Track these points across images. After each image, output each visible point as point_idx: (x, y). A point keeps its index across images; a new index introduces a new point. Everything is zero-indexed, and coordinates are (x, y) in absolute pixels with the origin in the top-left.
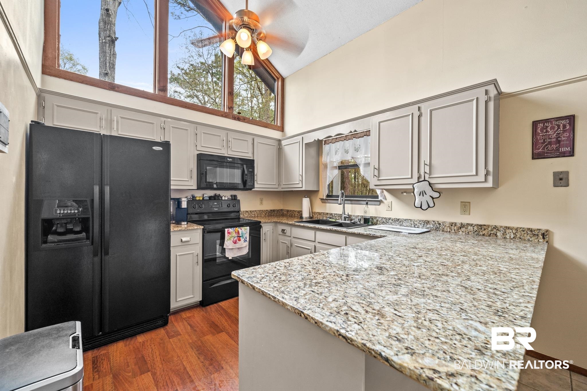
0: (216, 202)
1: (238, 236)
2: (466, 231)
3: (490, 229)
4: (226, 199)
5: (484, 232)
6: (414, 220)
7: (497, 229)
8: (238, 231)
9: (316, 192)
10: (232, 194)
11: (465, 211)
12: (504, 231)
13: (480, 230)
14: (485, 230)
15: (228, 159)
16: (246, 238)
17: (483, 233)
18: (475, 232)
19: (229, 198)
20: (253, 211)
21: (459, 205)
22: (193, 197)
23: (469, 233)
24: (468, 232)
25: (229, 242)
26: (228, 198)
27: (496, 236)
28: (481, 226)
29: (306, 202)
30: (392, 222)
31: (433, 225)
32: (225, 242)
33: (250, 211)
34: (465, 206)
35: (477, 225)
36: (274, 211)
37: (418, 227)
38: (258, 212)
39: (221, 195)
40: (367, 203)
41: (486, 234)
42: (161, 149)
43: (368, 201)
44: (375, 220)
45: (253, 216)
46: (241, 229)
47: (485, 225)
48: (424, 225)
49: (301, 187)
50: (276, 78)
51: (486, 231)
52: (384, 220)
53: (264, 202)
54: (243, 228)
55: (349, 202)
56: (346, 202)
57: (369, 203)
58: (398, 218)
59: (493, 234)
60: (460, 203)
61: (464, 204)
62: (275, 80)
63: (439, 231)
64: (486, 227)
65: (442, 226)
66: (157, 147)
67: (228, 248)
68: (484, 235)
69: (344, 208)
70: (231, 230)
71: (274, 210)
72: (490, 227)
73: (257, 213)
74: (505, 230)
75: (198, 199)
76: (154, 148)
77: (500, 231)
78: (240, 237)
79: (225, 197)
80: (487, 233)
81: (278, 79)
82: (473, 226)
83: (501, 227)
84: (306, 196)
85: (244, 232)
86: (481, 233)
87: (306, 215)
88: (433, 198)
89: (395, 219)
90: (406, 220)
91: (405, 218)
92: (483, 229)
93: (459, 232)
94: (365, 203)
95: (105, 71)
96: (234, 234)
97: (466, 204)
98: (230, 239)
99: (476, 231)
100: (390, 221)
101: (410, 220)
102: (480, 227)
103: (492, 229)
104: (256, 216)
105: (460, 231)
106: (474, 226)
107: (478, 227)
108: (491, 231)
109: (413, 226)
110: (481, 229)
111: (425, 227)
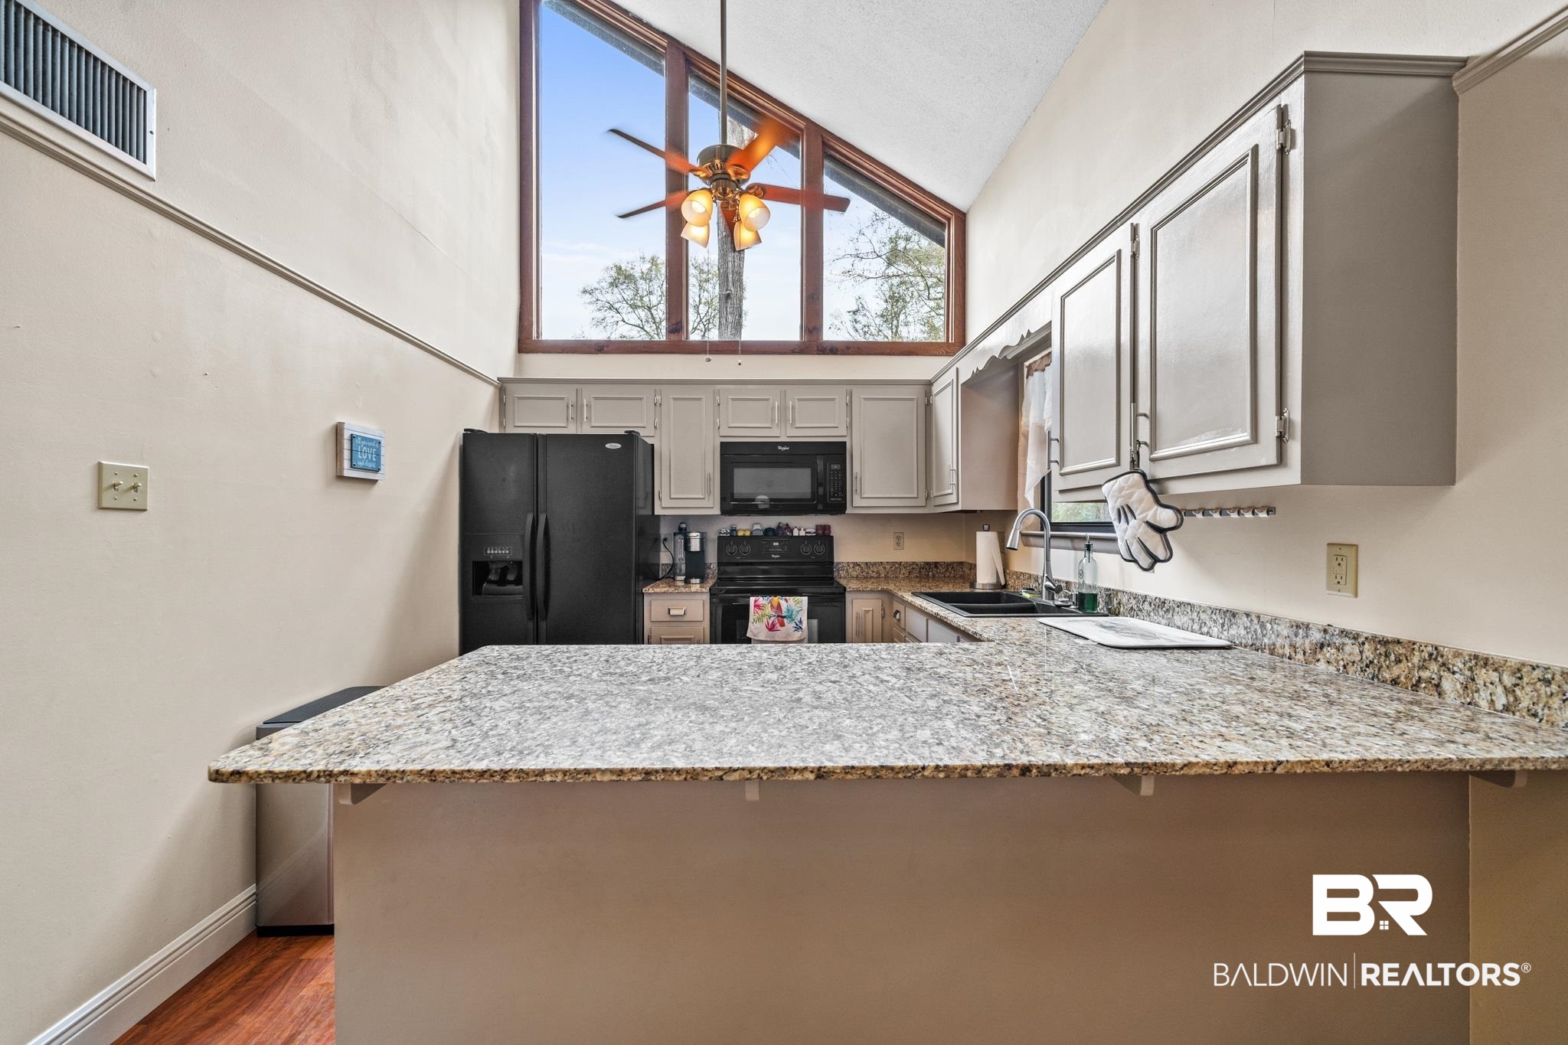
0: (776, 541)
1: (778, 616)
2: (1337, 661)
3: (1416, 660)
4: (802, 533)
5: (1396, 671)
6: (1200, 606)
7: (1444, 664)
8: (779, 603)
9: (1009, 515)
10: (818, 524)
11: (1339, 579)
12: (1468, 673)
13: (1382, 659)
14: (1398, 661)
15: (780, 448)
16: (801, 622)
17: (1394, 676)
18: (1367, 666)
19: (810, 533)
20: (874, 564)
21: (1322, 556)
22: (733, 530)
23: (1348, 667)
24: (1344, 667)
25: (758, 625)
26: (806, 533)
27: (1440, 694)
28: (1385, 642)
29: (985, 542)
30: (1149, 609)
31: (1246, 628)
32: (750, 624)
33: (867, 563)
34: (1339, 561)
35: (1374, 637)
36: (936, 567)
37: (1208, 633)
38: (888, 567)
39: (792, 525)
40: (1088, 548)
41: (1402, 679)
42: (619, 446)
43: (1092, 538)
44: (1115, 602)
45: (874, 574)
46: (787, 601)
47: (1398, 642)
48: (1223, 625)
49: (955, 501)
50: (944, 220)
51: (1402, 665)
52: (1134, 602)
53: (907, 542)
54: (791, 599)
55: (1068, 543)
56: (1053, 542)
57: (1095, 545)
58: (1163, 596)
59: (1429, 681)
60: (1325, 548)
61: (1336, 550)
62: (941, 225)
63: (1262, 652)
64: (1402, 651)
65: (1268, 635)
66: (613, 444)
67: (756, 638)
68: (1395, 682)
69: (1048, 559)
70: (762, 600)
71: (936, 563)
72: (1417, 653)
73: (885, 568)
74: (1470, 669)
75: (740, 534)
76: (608, 446)
77: (1454, 673)
78: (785, 617)
79: (800, 530)
80: (1406, 678)
81: (949, 220)
82: (1361, 640)
83: (1457, 654)
84: (986, 527)
85: (795, 608)
86: (1387, 675)
87: (984, 578)
88: (1161, 531)
89: (1157, 600)
90: (1180, 605)
91: (1179, 599)
92: (1392, 657)
93: (1318, 660)
94: (1083, 545)
95: (726, 290)
96: (769, 610)
97: (1344, 551)
98: (759, 620)
99: (1371, 662)
100: (1146, 606)
101: (1189, 607)
102: (1382, 650)
103: (1425, 660)
104: (883, 575)
105: (1319, 656)
106: (1363, 644)
107: (1376, 649)
108: (1420, 668)
109: (1196, 627)
110: (1387, 656)
111: (1225, 633)
